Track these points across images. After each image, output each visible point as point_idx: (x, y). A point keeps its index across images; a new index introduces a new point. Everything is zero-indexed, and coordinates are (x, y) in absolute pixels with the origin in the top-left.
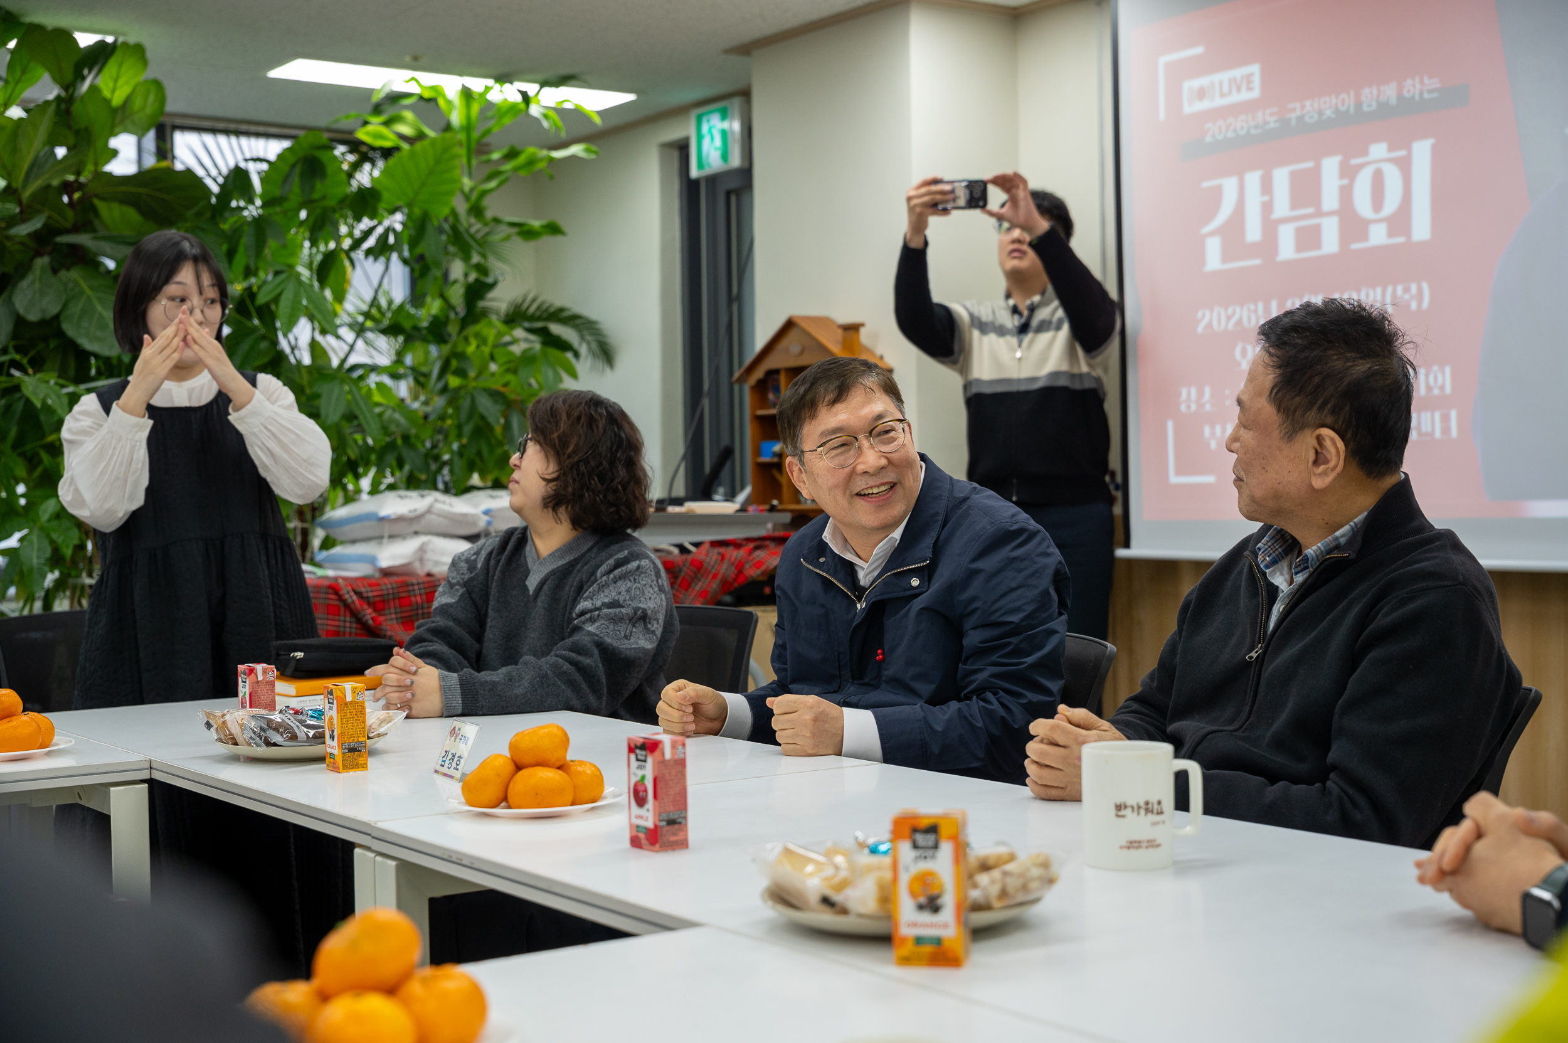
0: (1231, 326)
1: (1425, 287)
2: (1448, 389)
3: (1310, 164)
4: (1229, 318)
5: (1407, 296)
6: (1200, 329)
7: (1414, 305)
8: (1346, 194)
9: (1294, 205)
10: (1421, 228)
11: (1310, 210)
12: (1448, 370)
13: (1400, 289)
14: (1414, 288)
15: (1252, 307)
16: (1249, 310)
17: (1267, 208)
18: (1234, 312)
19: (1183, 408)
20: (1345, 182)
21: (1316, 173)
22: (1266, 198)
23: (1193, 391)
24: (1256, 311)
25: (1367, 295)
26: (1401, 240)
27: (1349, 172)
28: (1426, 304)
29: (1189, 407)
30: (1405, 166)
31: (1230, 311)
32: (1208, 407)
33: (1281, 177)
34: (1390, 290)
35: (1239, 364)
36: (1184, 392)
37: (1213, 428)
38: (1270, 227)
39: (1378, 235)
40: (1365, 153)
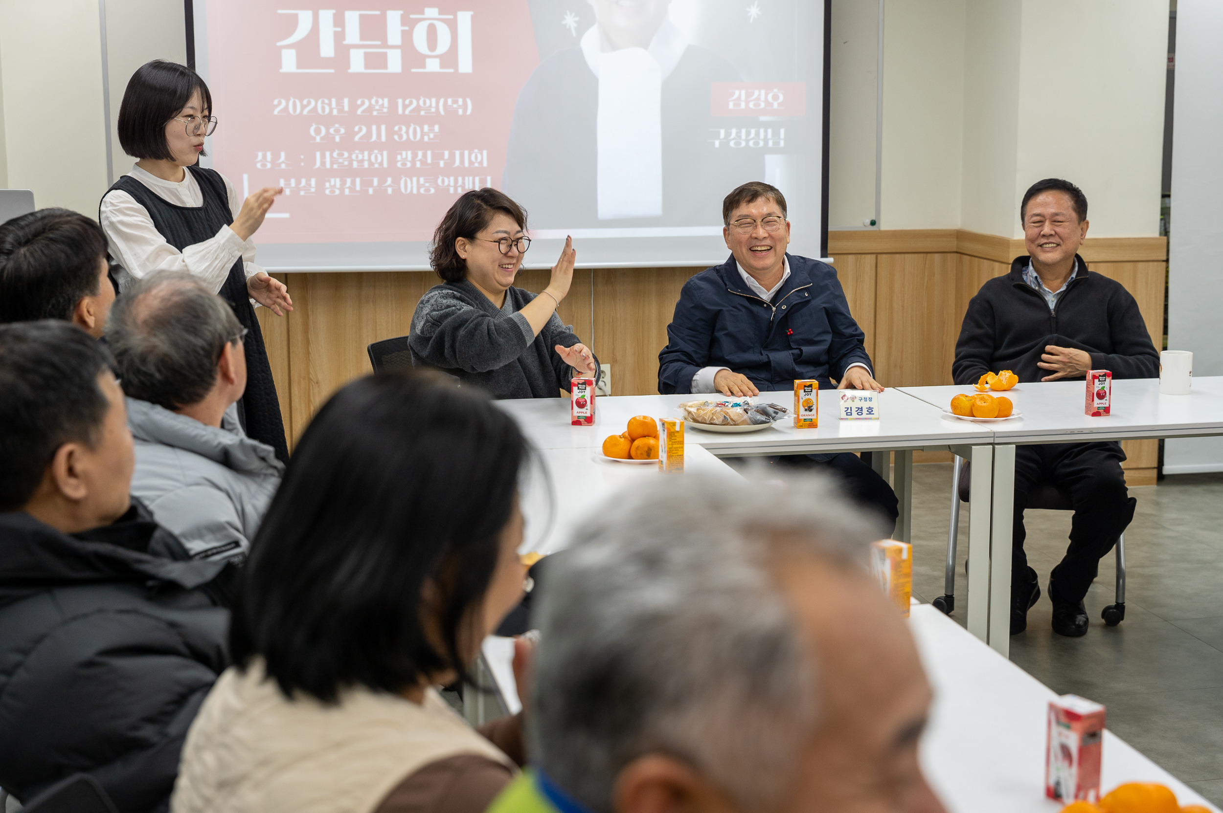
0: (305, 112)
1: (469, 101)
2: (485, 164)
3: (378, 13)
4: (303, 107)
5: (455, 106)
6: (276, 112)
7: (460, 112)
8: (407, 36)
9: (362, 38)
10: (465, 64)
11: (379, 43)
12: (485, 152)
13: (450, 101)
14: (460, 101)
15: (326, 101)
16: (323, 102)
17: (339, 37)
18: (309, 103)
19: (259, 165)
20: (406, 28)
21: (382, 20)
22: (339, 29)
23: (269, 156)
24: (330, 104)
25: (425, 102)
26: (452, 71)
27: (409, 23)
28: (469, 112)
29: (264, 165)
30: (453, 26)
31: (305, 102)
32: (283, 166)
33: (352, 18)
34: (442, 101)
35: (314, 139)
36: (260, 155)
37: (287, 180)
38: (342, 50)
39: (433, 66)
40: (423, 13)
